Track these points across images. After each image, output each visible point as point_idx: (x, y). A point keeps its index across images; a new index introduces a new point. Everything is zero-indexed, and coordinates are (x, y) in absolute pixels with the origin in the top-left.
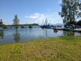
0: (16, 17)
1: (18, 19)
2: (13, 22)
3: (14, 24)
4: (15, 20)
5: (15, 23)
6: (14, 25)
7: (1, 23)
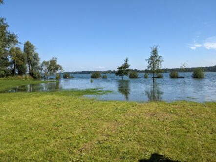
0: (155, 51)
1: (160, 57)
2: (148, 65)
3: (150, 69)
4: (151, 58)
5: (152, 65)
6: (149, 71)
7: (126, 66)
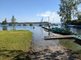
1: (15, 19)
7: (5, 21)
